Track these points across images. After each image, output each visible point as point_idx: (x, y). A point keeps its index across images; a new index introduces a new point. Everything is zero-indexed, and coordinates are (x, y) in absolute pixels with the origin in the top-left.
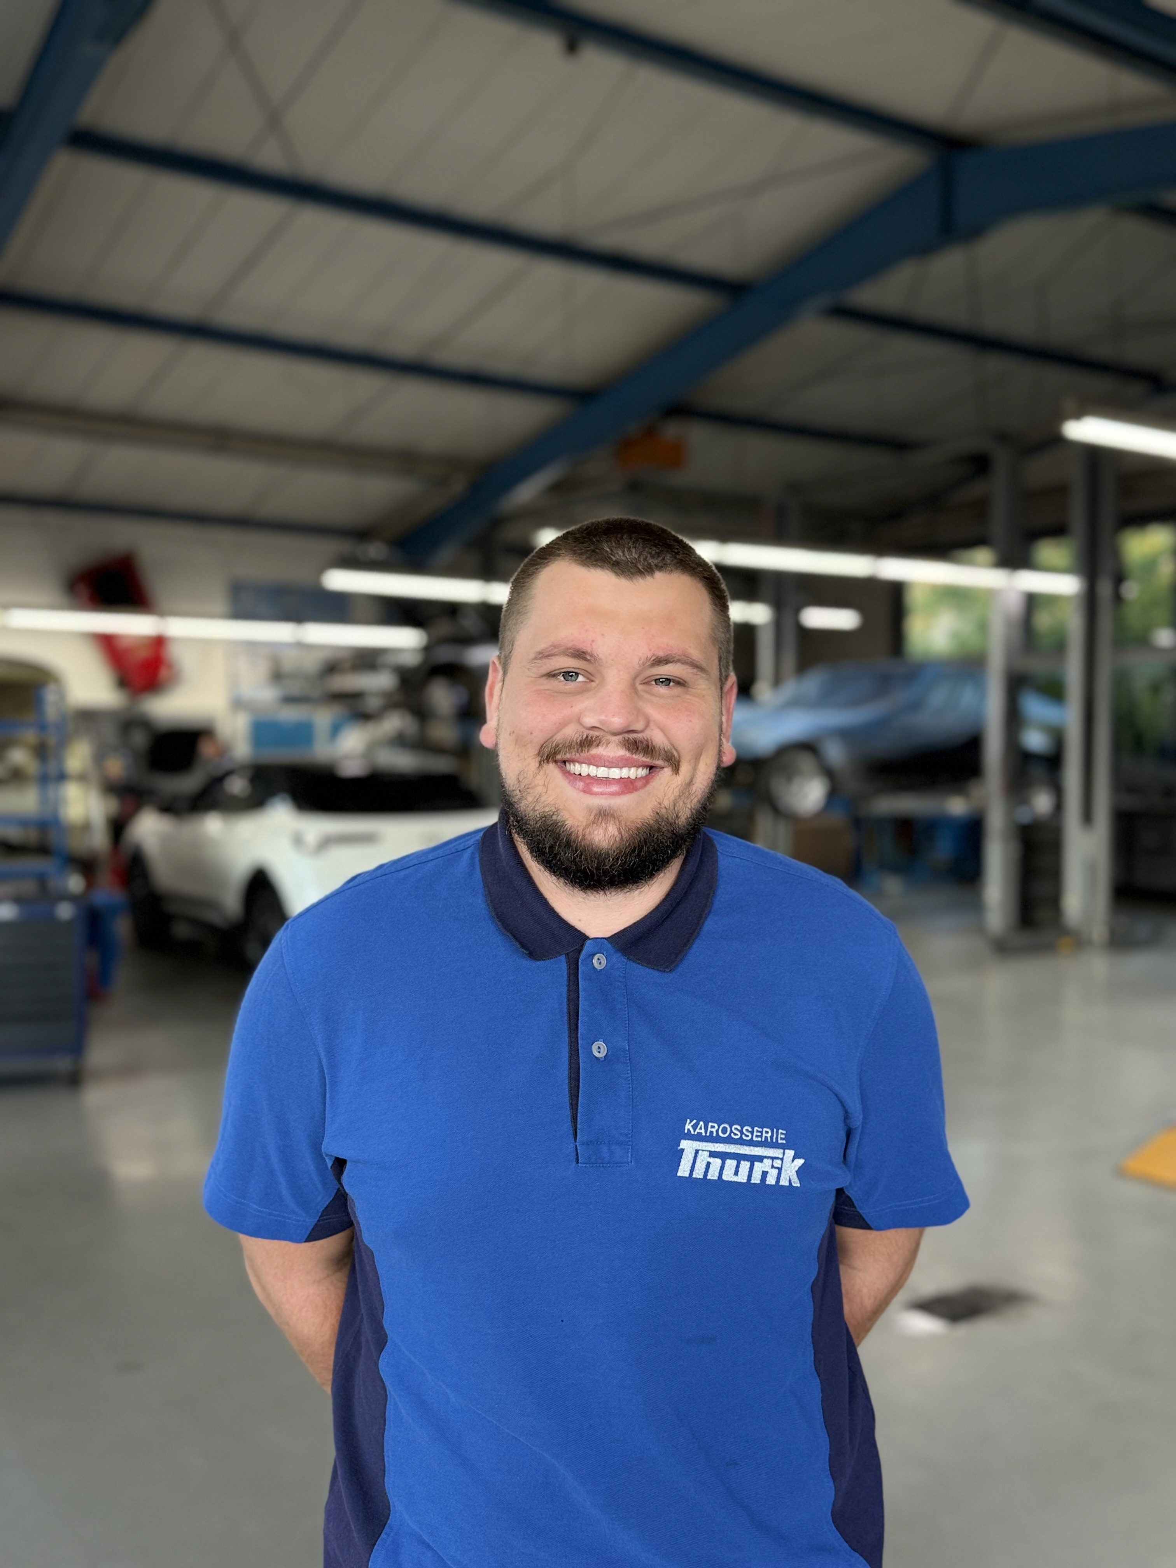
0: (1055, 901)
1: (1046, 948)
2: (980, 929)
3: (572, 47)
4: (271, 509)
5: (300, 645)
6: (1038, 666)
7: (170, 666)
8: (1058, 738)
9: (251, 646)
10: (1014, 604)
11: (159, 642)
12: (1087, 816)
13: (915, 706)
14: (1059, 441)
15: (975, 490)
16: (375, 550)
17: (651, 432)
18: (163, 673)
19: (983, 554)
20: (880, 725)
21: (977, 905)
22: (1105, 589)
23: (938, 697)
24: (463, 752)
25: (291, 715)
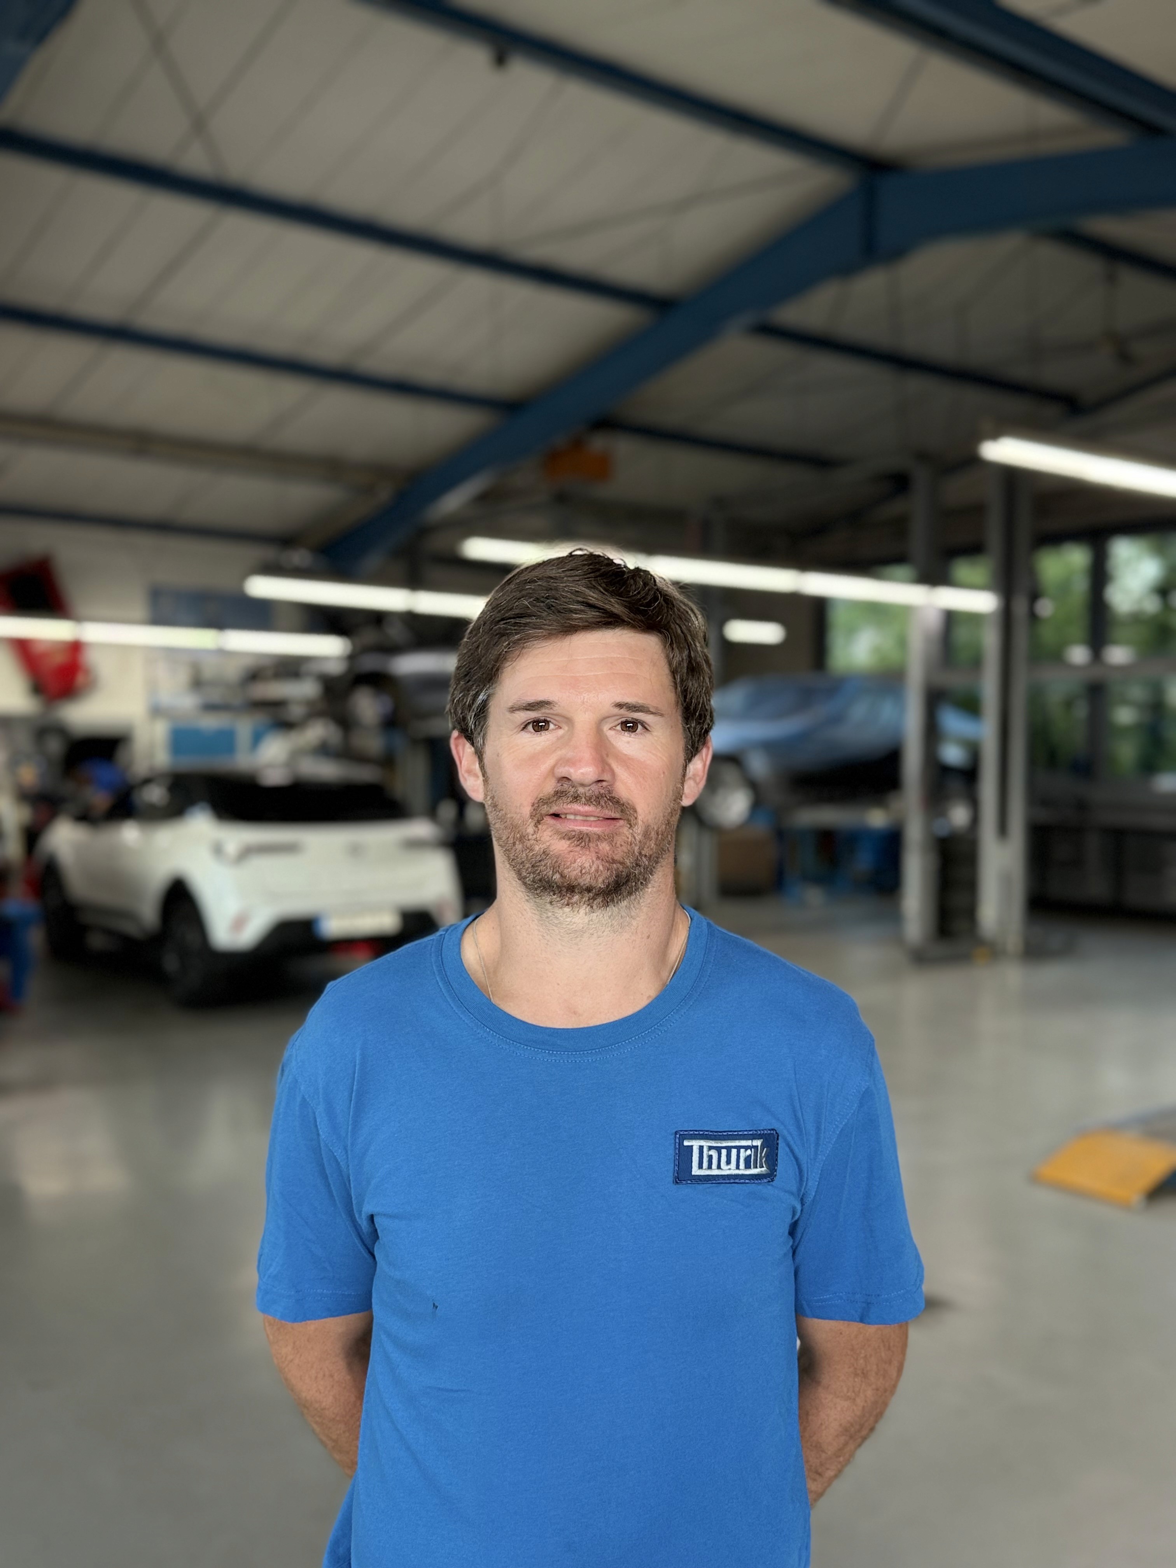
0: (971, 912)
1: (962, 958)
2: (898, 939)
3: (500, 60)
4: (194, 513)
5: (222, 653)
6: (955, 681)
7: (87, 672)
8: (974, 751)
9: (171, 653)
10: (932, 621)
11: (76, 647)
12: (1003, 829)
13: (837, 719)
14: (975, 461)
15: (895, 508)
16: (299, 557)
17: (577, 444)
18: (80, 679)
19: (902, 571)
20: (802, 737)
21: (895, 916)
22: (1020, 607)
23: (859, 711)
24: (388, 761)
25: (211, 723)
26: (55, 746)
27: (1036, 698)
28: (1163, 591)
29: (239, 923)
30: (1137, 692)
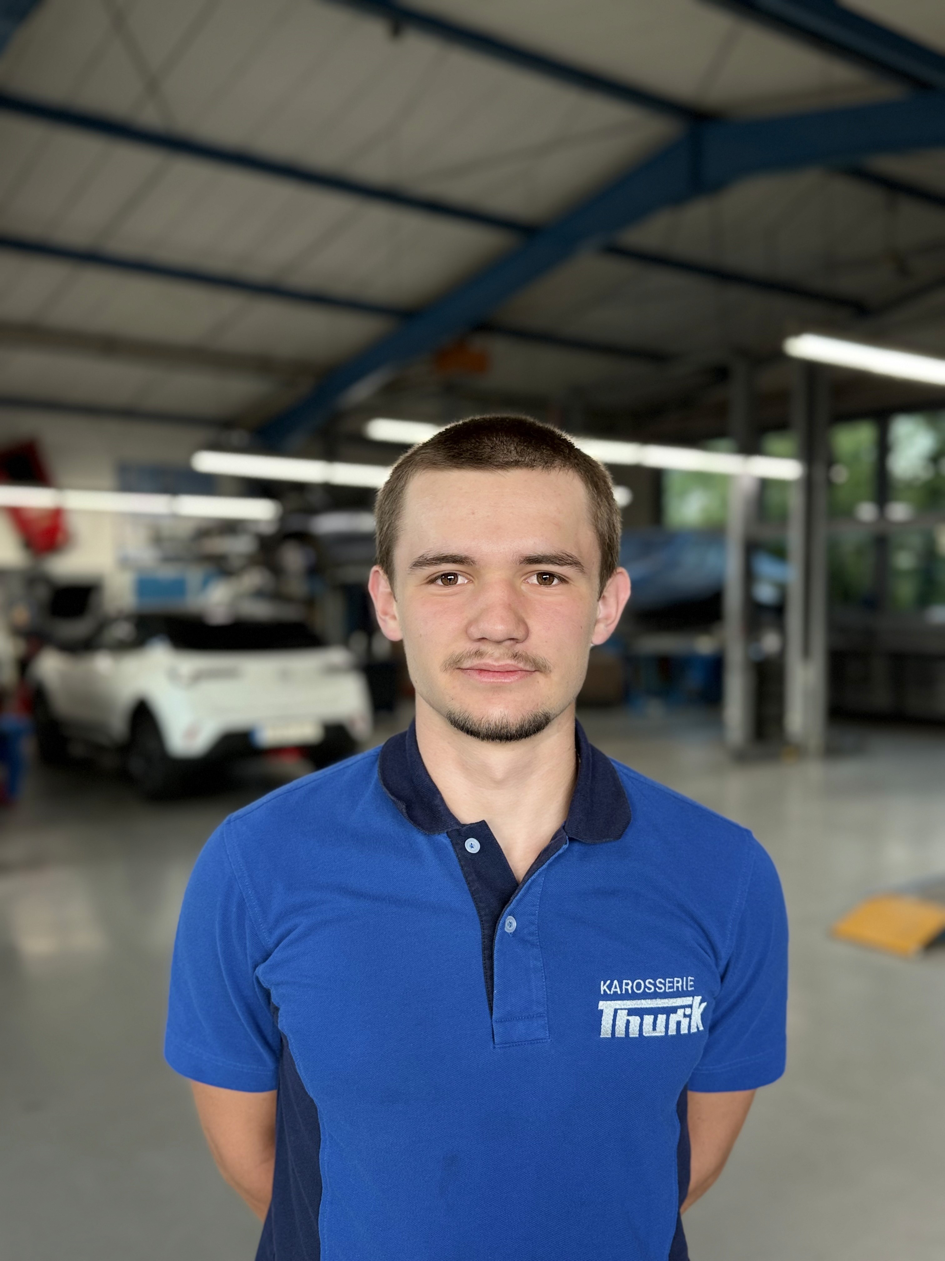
0: (779, 720)
1: (773, 757)
2: (722, 742)
3: (396, 31)
4: (155, 401)
5: (175, 517)
6: (767, 533)
7: (66, 532)
8: (782, 589)
9: (135, 517)
10: (748, 486)
11: (57, 515)
12: (806, 651)
13: (671, 566)
14: (782, 357)
15: (717, 394)
16: (236, 436)
17: (461, 344)
18: (60, 537)
19: (724, 443)
21: (719, 724)
22: (819, 473)
23: (690, 559)
24: (310, 602)
25: (168, 573)
26: (42, 593)
27: (833, 547)
28: (935, 459)
29: (191, 733)
30: (916, 540)
